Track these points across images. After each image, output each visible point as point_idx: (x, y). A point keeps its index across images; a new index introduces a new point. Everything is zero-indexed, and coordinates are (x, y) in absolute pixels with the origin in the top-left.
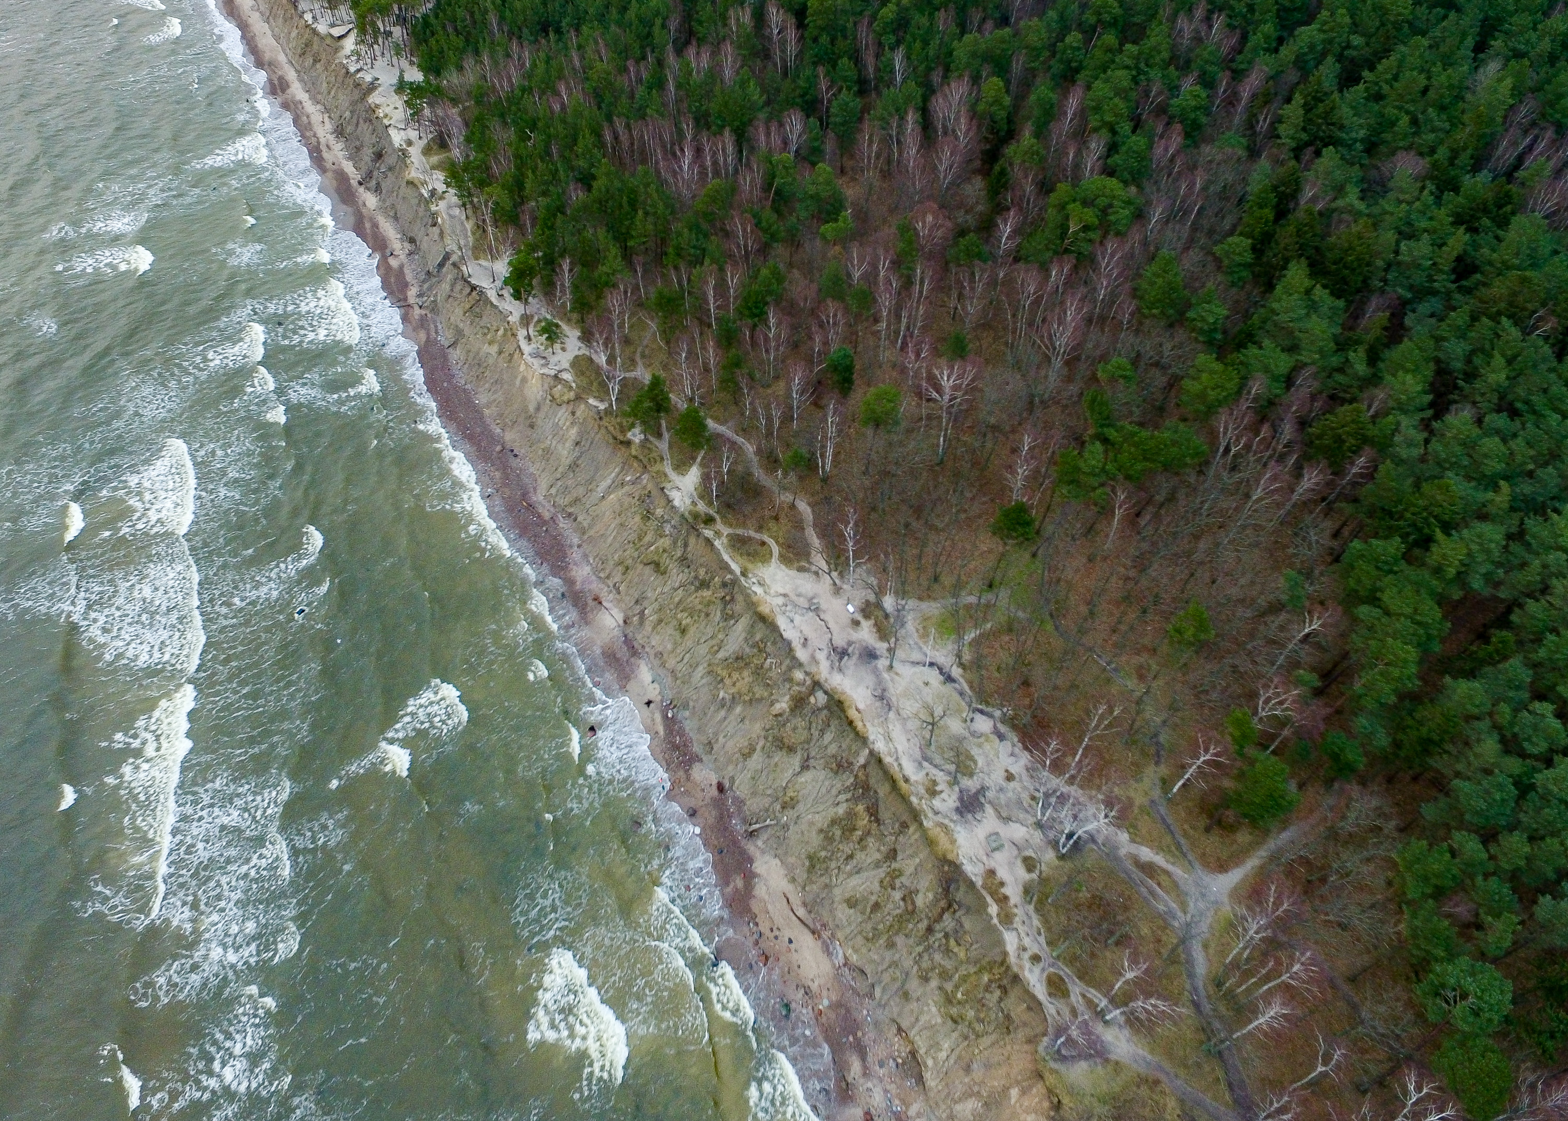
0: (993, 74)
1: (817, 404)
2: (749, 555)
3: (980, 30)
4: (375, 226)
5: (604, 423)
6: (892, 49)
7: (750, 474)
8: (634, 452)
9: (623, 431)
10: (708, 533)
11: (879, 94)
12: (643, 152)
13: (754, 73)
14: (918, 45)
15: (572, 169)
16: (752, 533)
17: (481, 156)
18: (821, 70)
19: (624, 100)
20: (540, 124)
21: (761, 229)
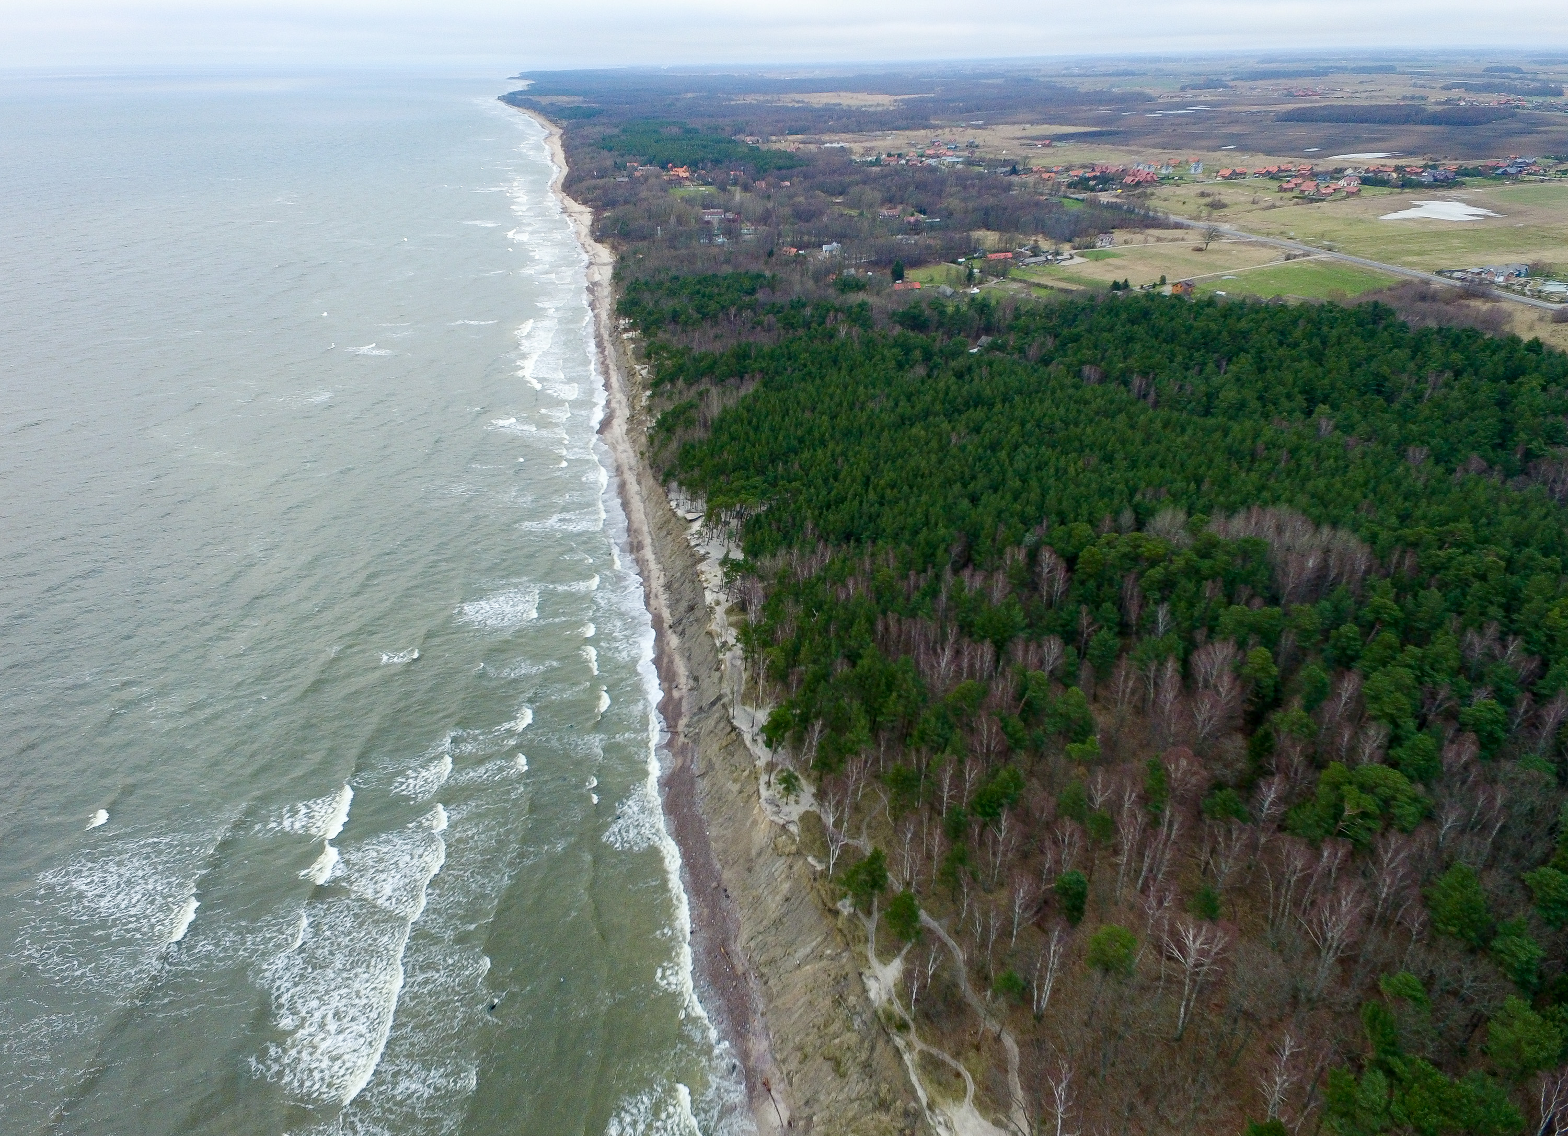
0: (1261, 644)
1: (1041, 926)
2: (940, 1084)
3: (1247, 603)
4: (671, 662)
5: (817, 885)
6: (1156, 603)
7: (956, 985)
8: (840, 925)
9: (834, 900)
10: (899, 1042)
11: (1140, 639)
12: (907, 643)
13: (1020, 599)
14: (1183, 604)
15: (843, 646)
16: (947, 1058)
17: (771, 622)
18: (1084, 609)
19: (900, 599)
20: (825, 607)
21: (1006, 733)
